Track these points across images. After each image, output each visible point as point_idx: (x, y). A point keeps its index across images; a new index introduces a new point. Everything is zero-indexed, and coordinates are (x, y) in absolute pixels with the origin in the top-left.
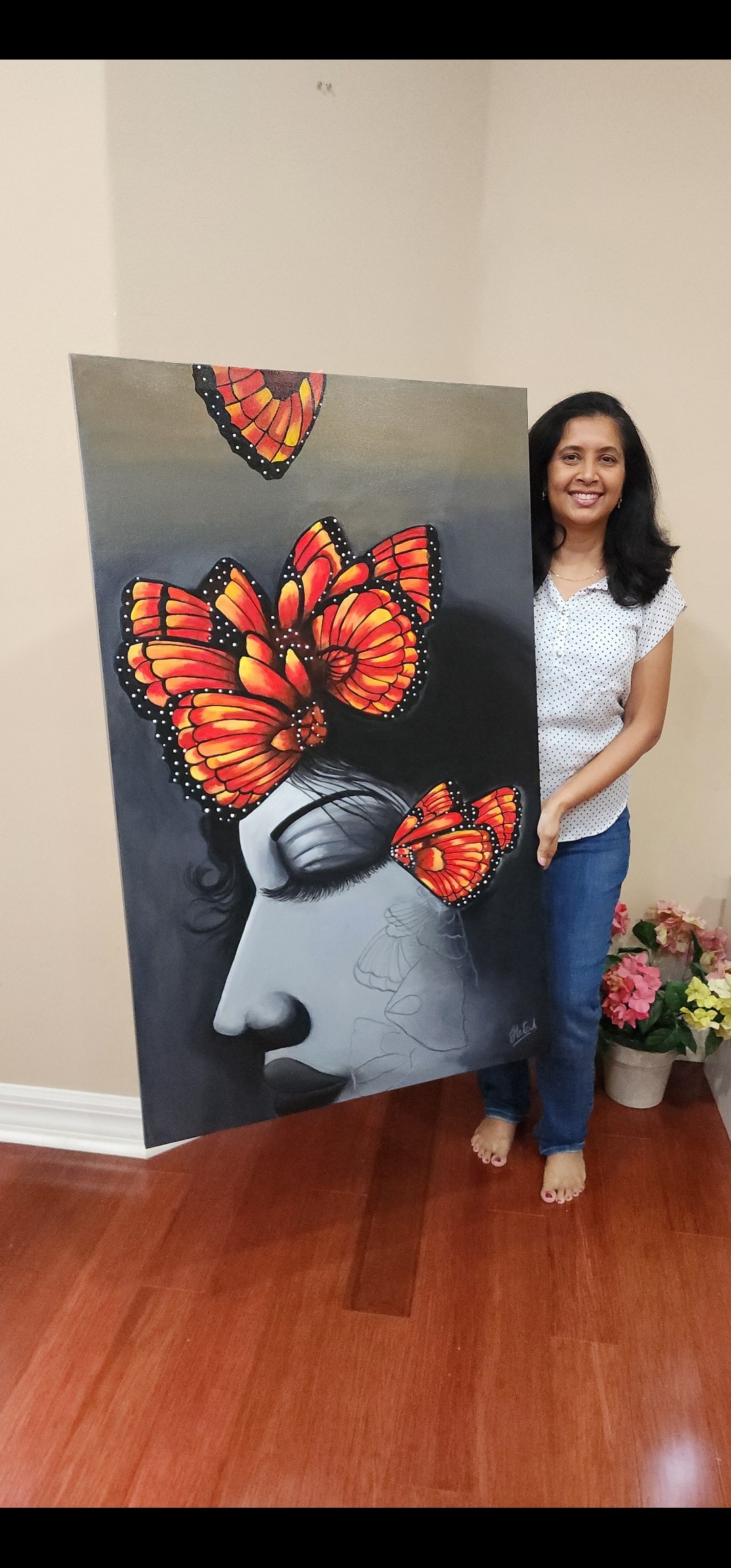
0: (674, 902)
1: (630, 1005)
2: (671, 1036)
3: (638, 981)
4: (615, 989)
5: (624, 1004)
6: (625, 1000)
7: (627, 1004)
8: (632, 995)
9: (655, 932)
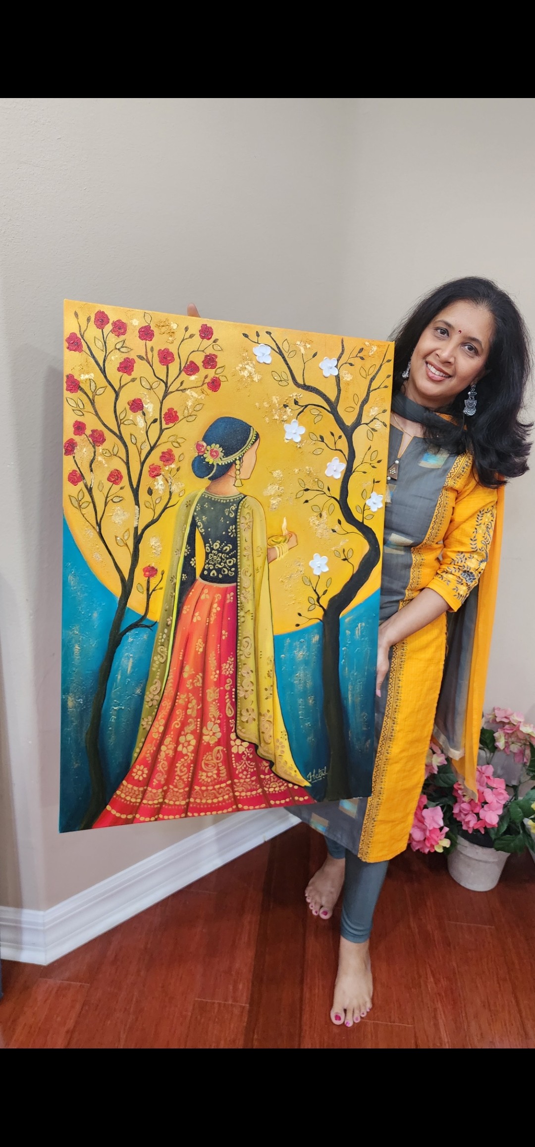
0: (510, 711)
1: (481, 817)
2: (517, 841)
3: (489, 796)
4: (466, 799)
5: (475, 814)
6: (476, 811)
7: (477, 814)
8: (483, 807)
9: (494, 737)
